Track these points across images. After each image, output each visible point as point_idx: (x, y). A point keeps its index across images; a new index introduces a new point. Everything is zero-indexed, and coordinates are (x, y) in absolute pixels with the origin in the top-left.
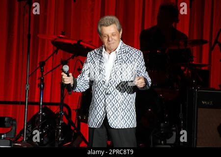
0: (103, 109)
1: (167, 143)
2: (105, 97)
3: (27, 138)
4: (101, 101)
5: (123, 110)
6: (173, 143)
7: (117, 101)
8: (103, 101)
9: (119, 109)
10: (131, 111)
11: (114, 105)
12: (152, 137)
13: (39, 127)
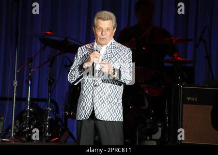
0: (91, 100)
1: (153, 138)
2: (93, 88)
3: (15, 134)
4: (89, 92)
5: (110, 102)
6: (159, 138)
8: (91, 92)
9: (106, 102)
10: (117, 104)
11: (101, 97)
12: (138, 133)
13: (26, 122)
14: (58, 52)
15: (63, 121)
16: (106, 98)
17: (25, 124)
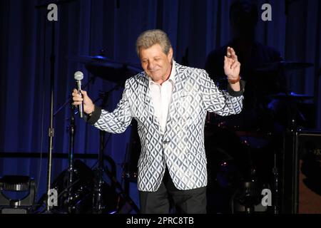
1: (256, 210)
2: (162, 147)
4: (158, 153)
5: (190, 162)
6: (264, 211)
7: (181, 151)
8: (161, 153)
9: (184, 163)
10: (201, 162)
11: (176, 157)
13: (68, 189)
14: (114, 84)
15: (123, 187)
16: (183, 157)
17: (67, 193)
